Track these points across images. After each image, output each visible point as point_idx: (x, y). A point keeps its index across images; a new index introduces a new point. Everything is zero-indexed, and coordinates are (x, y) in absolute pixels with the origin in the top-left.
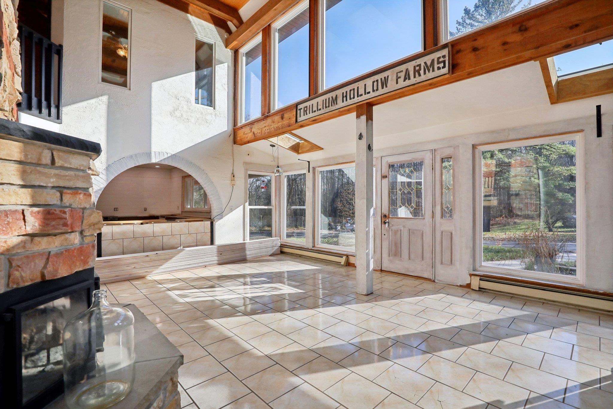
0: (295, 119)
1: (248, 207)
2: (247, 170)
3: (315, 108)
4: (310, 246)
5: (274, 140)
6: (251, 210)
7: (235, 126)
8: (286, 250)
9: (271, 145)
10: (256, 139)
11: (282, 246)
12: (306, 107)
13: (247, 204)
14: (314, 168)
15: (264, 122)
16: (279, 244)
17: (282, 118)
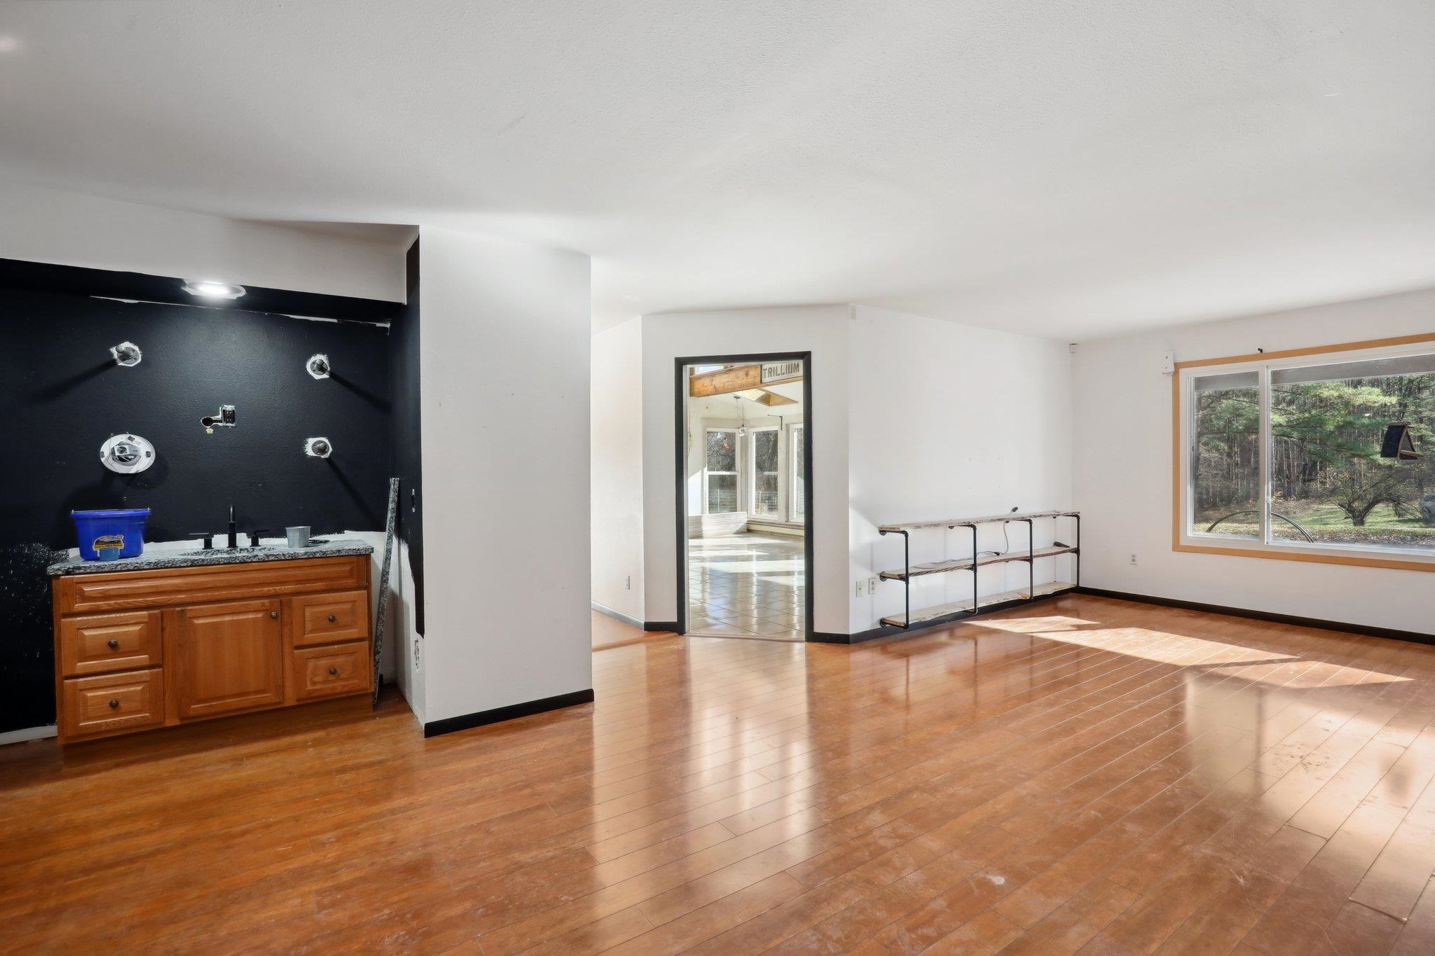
0: (759, 379)
1: (707, 473)
2: (705, 427)
3: (779, 372)
4: (783, 520)
5: (739, 393)
6: (710, 477)
7: (691, 375)
8: (754, 527)
9: (735, 397)
10: (717, 392)
11: (749, 523)
12: (771, 368)
13: (706, 469)
14: (788, 426)
15: (726, 375)
16: (746, 520)
17: (747, 375)
